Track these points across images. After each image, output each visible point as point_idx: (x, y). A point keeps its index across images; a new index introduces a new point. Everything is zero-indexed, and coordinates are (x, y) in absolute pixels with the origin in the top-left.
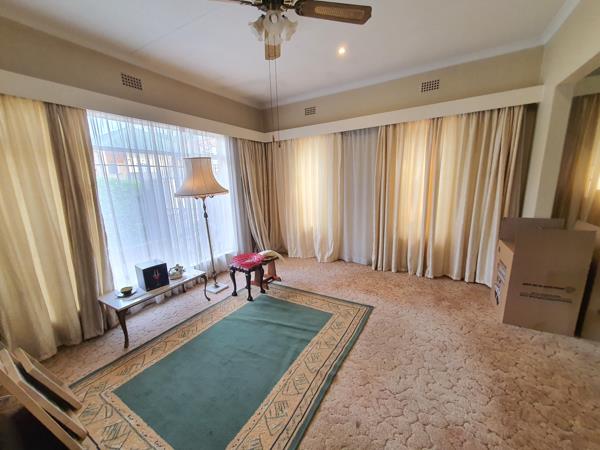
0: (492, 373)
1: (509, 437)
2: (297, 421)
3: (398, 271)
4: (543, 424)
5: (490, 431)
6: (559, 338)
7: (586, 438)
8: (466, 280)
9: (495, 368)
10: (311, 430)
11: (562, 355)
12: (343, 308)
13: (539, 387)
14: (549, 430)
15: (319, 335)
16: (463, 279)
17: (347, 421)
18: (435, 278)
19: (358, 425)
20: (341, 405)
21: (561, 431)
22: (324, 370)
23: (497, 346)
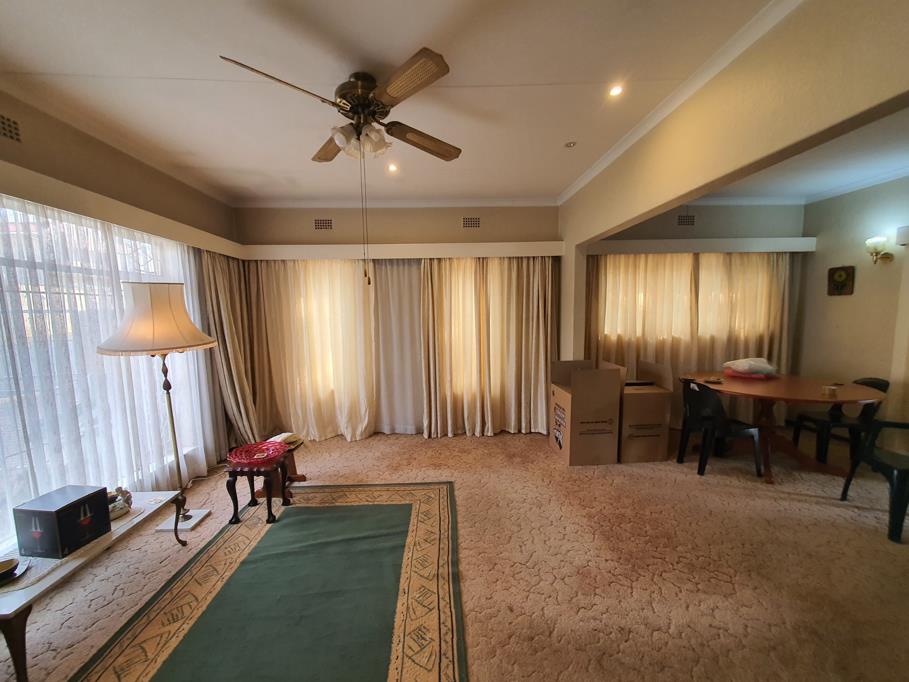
0: (584, 513)
1: (620, 558)
2: (449, 640)
3: (455, 435)
4: (632, 539)
5: (607, 560)
6: (610, 467)
7: (657, 537)
8: (523, 431)
9: (584, 507)
10: (469, 639)
11: (618, 481)
12: (419, 494)
13: (617, 512)
14: (637, 541)
15: (410, 534)
16: (520, 431)
17: (499, 611)
18: (495, 434)
19: (512, 610)
20: (483, 600)
21: (643, 539)
22: (444, 571)
23: (576, 488)
